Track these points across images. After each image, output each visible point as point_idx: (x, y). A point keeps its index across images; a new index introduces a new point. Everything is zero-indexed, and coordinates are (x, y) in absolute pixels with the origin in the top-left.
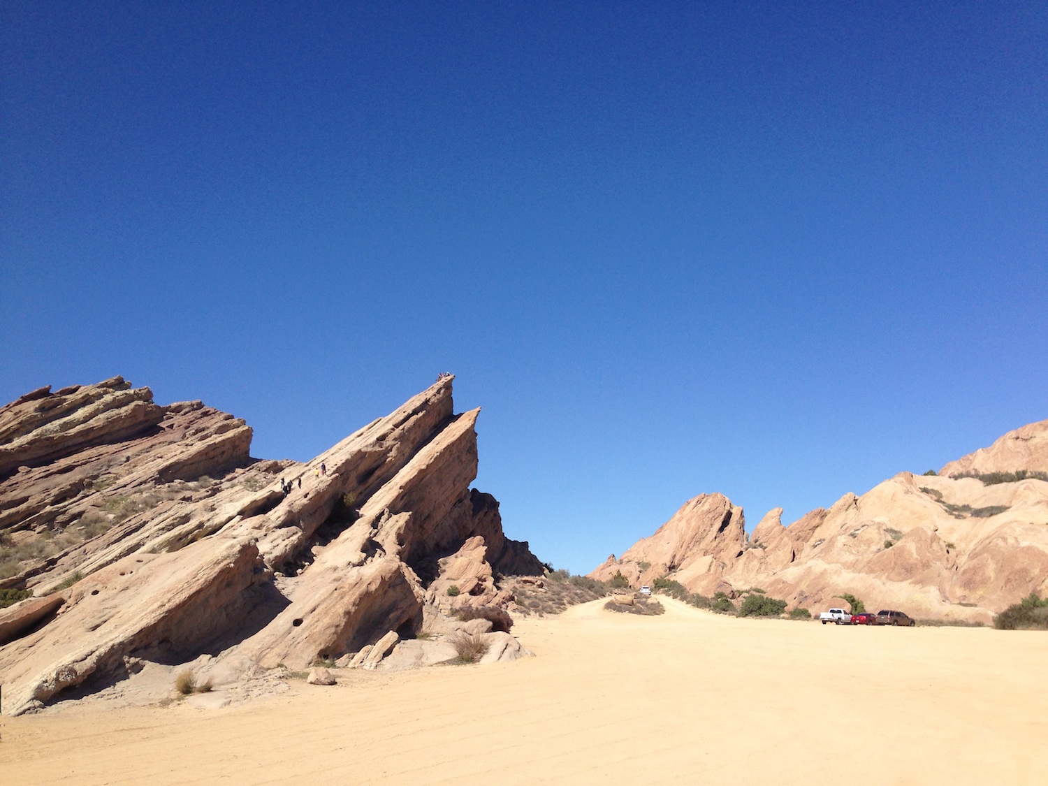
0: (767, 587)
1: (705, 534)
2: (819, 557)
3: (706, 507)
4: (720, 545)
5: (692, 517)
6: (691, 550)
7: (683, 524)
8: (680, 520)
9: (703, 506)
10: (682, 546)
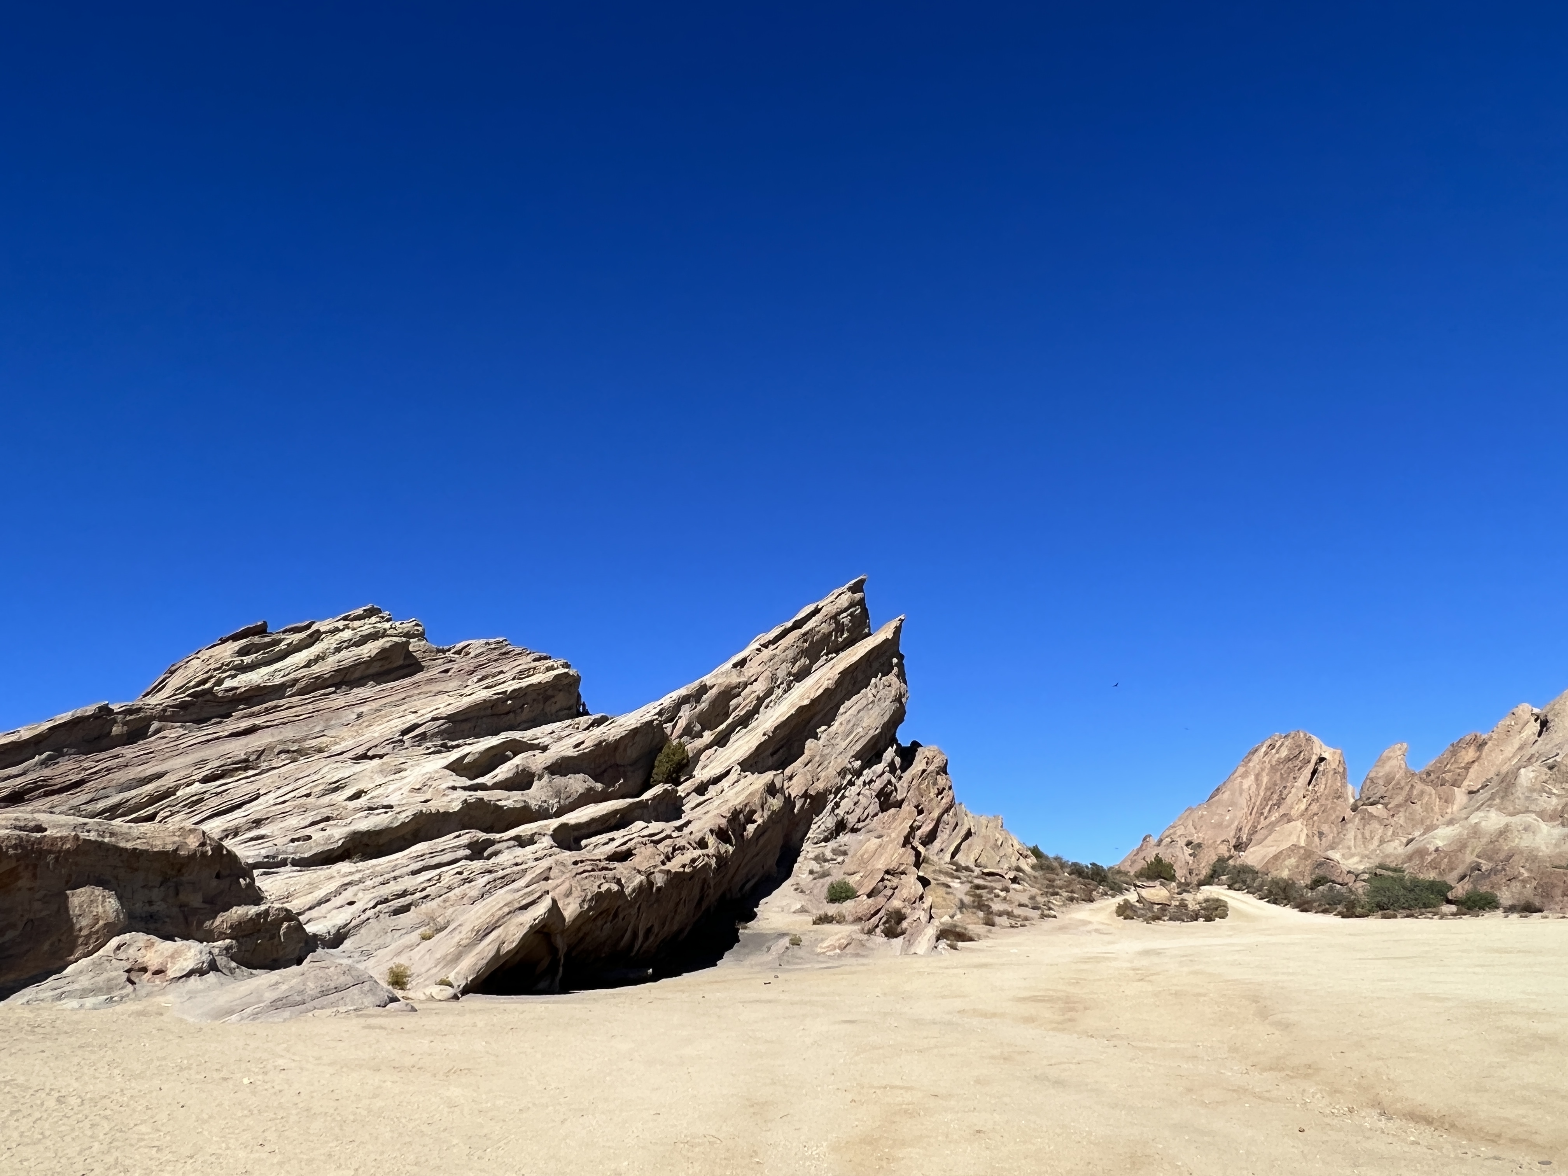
0: (1403, 863)
1: (1285, 792)
2: (1489, 806)
3: (1284, 753)
4: (1311, 807)
5: (1263, 770)
6: (1266, 818)
7: (1249, 782)
8: (1245, 775)
9: (1277, 752)
10: (1251, 814)
